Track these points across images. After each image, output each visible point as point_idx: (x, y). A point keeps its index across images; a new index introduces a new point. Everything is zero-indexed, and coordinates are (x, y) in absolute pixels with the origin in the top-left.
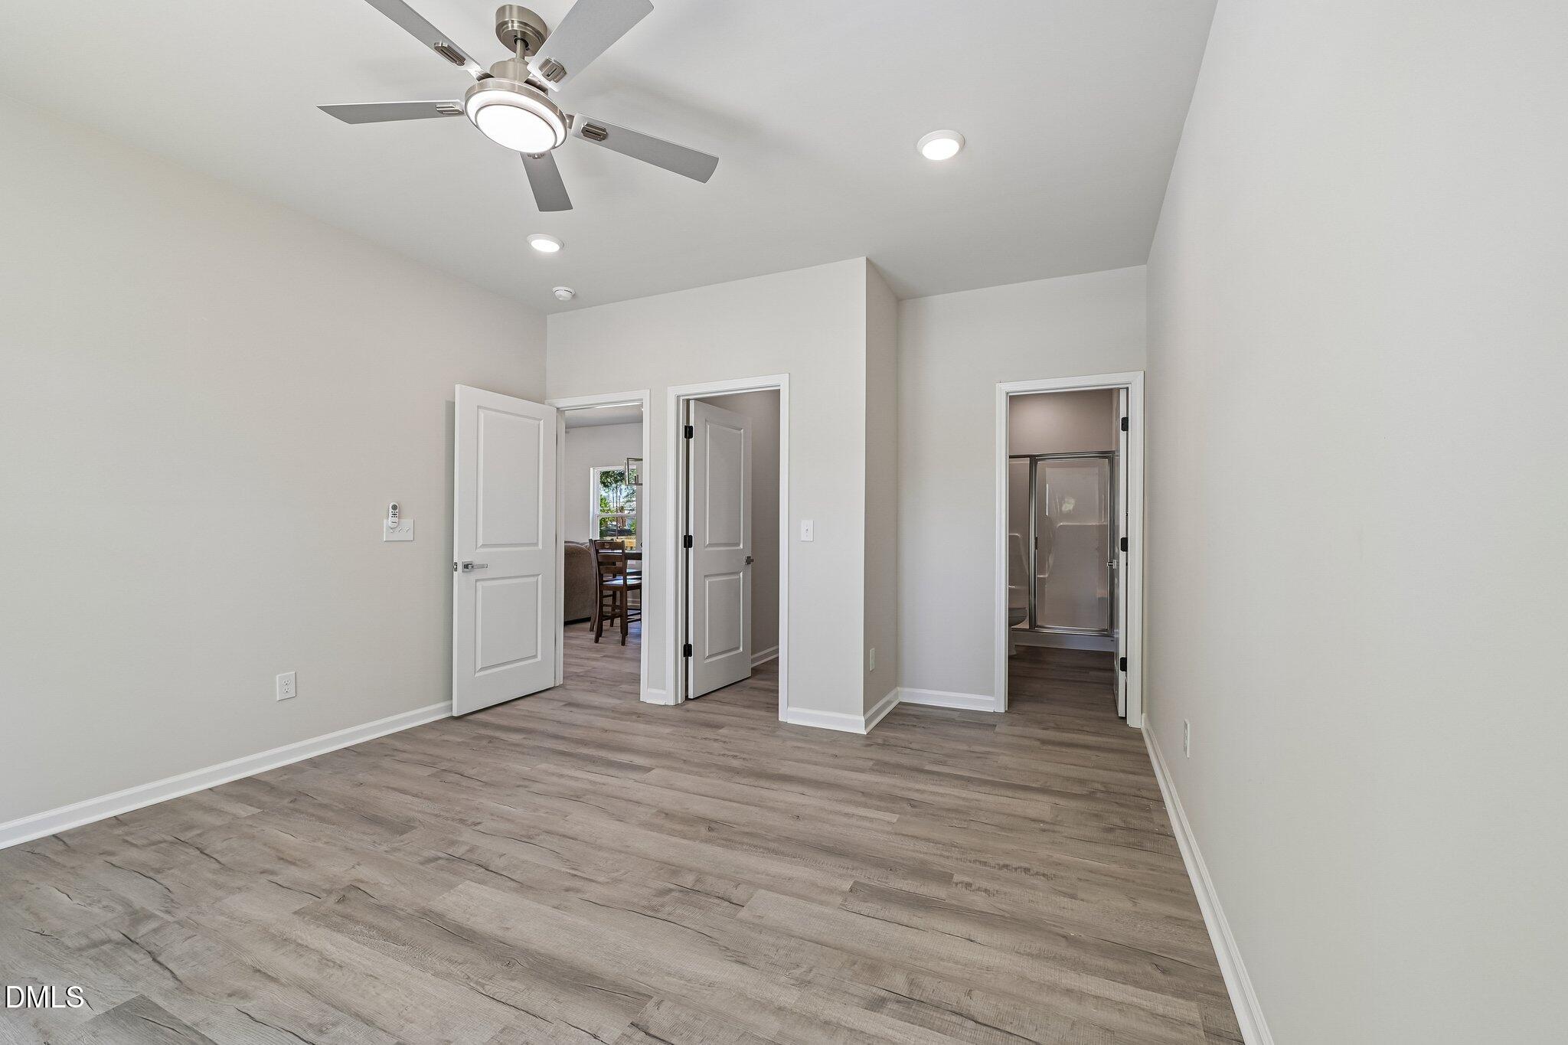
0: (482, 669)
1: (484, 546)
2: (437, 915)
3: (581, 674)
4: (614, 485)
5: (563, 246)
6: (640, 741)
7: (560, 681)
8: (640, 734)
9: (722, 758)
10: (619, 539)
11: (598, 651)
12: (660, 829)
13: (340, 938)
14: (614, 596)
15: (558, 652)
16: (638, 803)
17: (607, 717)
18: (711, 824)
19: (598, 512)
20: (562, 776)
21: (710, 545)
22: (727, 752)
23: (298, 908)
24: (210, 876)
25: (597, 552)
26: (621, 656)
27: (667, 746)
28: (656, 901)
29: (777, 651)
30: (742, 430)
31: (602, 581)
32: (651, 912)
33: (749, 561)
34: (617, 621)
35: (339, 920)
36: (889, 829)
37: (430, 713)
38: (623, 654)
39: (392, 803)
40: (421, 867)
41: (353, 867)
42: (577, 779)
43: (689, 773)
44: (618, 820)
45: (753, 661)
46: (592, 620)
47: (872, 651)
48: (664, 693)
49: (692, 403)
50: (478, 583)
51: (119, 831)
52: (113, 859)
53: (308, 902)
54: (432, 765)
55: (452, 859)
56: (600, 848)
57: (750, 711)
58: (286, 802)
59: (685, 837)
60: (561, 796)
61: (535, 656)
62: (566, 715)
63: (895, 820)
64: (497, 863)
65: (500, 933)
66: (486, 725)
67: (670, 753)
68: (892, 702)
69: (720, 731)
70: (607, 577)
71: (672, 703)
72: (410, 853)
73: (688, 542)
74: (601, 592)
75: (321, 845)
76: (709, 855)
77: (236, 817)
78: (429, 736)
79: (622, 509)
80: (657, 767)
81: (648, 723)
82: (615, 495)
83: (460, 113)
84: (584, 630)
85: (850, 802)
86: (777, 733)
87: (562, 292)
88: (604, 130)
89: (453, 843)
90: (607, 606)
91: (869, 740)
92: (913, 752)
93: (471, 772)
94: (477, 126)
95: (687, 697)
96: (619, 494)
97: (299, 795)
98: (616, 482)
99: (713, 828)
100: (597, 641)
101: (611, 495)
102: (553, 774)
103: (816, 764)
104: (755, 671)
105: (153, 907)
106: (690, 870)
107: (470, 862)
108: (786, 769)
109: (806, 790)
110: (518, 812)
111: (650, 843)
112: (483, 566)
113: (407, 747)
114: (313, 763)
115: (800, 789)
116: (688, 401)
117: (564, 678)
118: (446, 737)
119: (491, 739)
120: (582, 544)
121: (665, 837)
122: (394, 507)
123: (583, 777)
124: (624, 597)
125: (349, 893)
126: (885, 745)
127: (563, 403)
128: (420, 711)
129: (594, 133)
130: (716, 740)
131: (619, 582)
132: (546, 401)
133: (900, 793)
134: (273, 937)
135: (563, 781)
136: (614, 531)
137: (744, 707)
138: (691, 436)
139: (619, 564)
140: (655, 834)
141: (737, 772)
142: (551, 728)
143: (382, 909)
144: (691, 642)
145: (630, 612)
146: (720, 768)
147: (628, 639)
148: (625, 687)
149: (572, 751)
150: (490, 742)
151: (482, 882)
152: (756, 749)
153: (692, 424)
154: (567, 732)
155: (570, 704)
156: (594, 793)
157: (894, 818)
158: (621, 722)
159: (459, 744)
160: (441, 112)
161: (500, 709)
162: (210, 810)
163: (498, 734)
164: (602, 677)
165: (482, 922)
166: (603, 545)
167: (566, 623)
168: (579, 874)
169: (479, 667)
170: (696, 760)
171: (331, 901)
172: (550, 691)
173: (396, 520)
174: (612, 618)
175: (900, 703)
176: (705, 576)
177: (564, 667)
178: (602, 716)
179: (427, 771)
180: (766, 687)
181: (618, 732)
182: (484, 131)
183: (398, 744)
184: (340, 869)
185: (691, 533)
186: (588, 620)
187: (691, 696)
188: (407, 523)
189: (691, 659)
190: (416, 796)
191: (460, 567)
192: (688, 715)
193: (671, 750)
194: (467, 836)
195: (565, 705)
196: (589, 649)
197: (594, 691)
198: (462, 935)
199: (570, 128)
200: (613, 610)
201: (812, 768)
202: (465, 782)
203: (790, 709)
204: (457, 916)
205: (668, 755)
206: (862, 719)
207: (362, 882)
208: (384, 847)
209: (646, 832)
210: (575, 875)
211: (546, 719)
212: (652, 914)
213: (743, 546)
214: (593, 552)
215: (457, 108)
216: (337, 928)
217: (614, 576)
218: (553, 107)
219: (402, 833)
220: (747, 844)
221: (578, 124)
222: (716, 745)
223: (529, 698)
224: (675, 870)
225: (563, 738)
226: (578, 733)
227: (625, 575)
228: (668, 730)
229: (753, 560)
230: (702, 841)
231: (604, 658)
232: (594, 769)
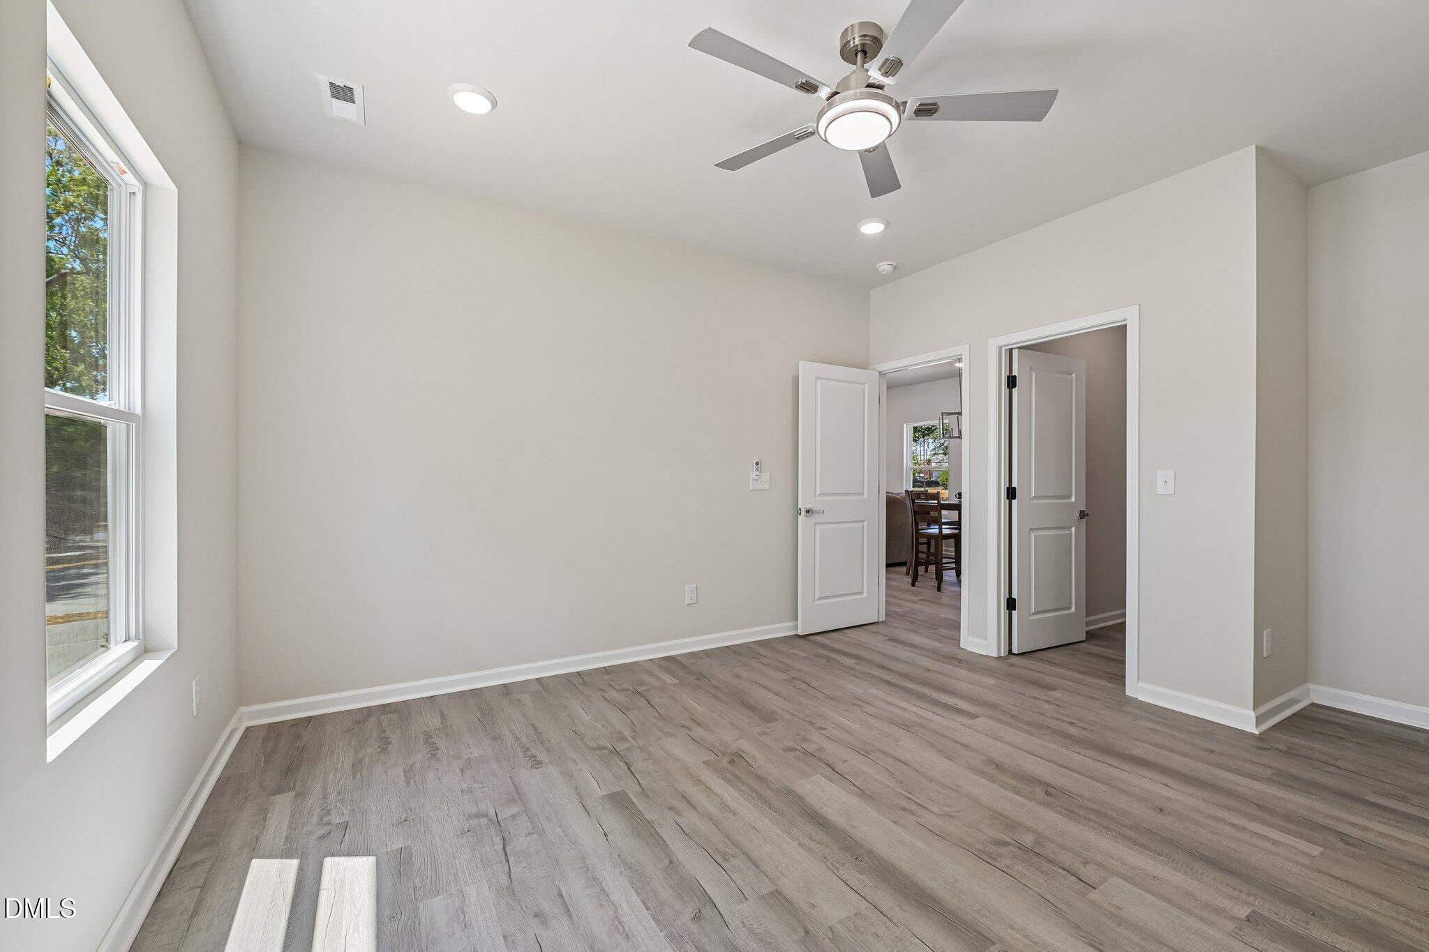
0: (820, 599)
1: (821, 495)
2: (799, 797)
3: (901, 614)
4: (921, 440)
5: (887, 224)
6: (963, 687)
7: (882, 618)
8: (962, 679)
9: (1055, 722)
10: (931, 490)
11: (915, 594)
12: (991, 778)
13: (732, 791)
14: (928, 543)
15: (880, 592)
16: (965, 746)
17: (929, 657)
18: (1050, 791)
19: (910, 465)
20: (890, 703)
21: (1035, 497)
22: (1061, 717)
23: (705, 759)
24: (654, 721)
25: (913, 502)
26: (938, 601)
27: (992, 697)
28: (993, 849)
29: (1124, 615)
30: (1074, 375)
31: (917, 529)
32: (990, 860)
33: (1083, 515)
34: (932, 568)
35: (730, 776)
36: (1307, 862)
37: (781, 630)
38: (939, 599)
39: (760, 696)
40: (784, 753)
41: (737, 739)
42: (904, 710)
43: (1018, 729)
44: (947, 758)
45: (1088, 624)
46: (908, 565)
47: (1266, 633)
48: (985, 643)
49: (1015, 353)
50: (816, 526)
51: (607, 677)
52: (605, 695)
53: (709, 757)
54: (785, 672)
55: (805, 752)
56: (932, 780)
57: (1088, 678)
58: (692, 679)
59: (1019, 793)
60: (891, 722)
61: (862, 593)
62: (889, 648)
63: (1316, 853)
64: (841, 767)
65: (848, 829)
66: (823, 646)
67: (995, 704)
68: (1300, 701)
69: (1052, 693)
70: (923, 525)
71: (994, 654)
72: (776, 739)
73: (1011, 493)
74: (917, 539)
75: (715, 716)
76: (1049, 820)
77: (665, 683)
78: (783, 648)
79: (929, 462)
80: (984, 716)
81: (970, 670)
82: (922, 448)
83: (812, 134)
84: (900, 573)
85: (1238, 812)
86: (1125, 708)
87: (885, 267)
88: (935, 104)
89: (806, 740)
90: (923, 552)
91: (1262, 743)
92: (1339, 771)
93: (814, 683)
94: (826, 141)
95: (1010, 651)
96: (926, 447)
97: (700, 676)
98: (924, 436)
99: (1051, 794)
100: (913, 585)
101: (919, 449)
102: (883, 701)
103: (1182, 754)
104: (1091, 635)
105: (627, 733)
106: (1029, 830)
107: (820, 760)
108: (1141, 750)
109: (1170, 782)
110: (855, 727)
111: (983, 790)
112: (818, 512)
113: (768, 654)
114: (708, 653)
115: (1164, 779)
116: (1011, 351)
117: (886, 614)
118: (795, 651)
119: (829, 659)
120: (898, 494)
121: (997, 788)
122: (757, 463)
123: (913, 710)
124: (938, 546)
125: (737, 757)
126: (1290, 753)
127: (885, 367)
128: (774, 626)
129: (926, 110)
130: (1047, 701)
131: (934, 530)
132: (870, 367)
133: (1322, 821)
134: (692, 776)
135: (891, 708)
136: (922, 482)
137: (1080, 672)
138: (1014, 385)
139: (932, 514)
140: (986, 782)
141: (1077, 741)
142: (879, 659)
143: (759, 778)
144: (1015, 595)
145: (944, 560)
146: (1055, 732)
147: (943, 586)
148: (943, 631)
149: (899, 683)
150: (828, 661)
151: (830, 779)
152: (1099, 721)
153: (1015, 373)
154: (893, 665)
155: (892, 640)
156: (922, 726)
157: (1316, 851)
158: (943, 665)
159: (804, 658)
160: (798, 138)
161: (834, 634)
162: (651, 674)
163: (834, 656)
164: (921, 618)
165: (831, 812)
166: (918, 495)
167: (888, 565)
168: (914, 798)
169: (817, 597)
170: (1025, 718)
171: (725, 760)
172: (874, 625)
173: (758, 473)
174: (927, 564)
175: (1313, 705)
176: (1031, 529)
177: (887, 603)
178: (921, 655)
179: (784, 676)
180: (1106, 655)
181: (941, 674)
182: (831, 143)
183: (761, 650)
184: (728, 737)
185: (1015, 484)
186: (904, 564)
187: (1015, 650)
188: (766, 475)
189: (1015, 613)
190: (776, 694)
191: (803, 512)
192: (1013, 669)
193: (997, 701)
194: (815, 736)
195: (889, 640)
196: (907, 591)
197: (914, 631)
198: (818, 820)
199: (904, 113)
200: (928, 557)
201: (1178, 758)
202: (811, 692)
203: (1140, 684)
204: (813, 801)
205: (994, 706)
206: (1252, 715)
207: (743, 751)
208: (757, 729)
209: (977, 777)
210: (910, 799)
211: (873, 650)
212: (989, 860)
213: (1076, 499)
214: (908, 502)
215: (810, 130)
216: (730, 782)
217: (929, 525)
218: (888, 100)
219: (768, 722)
220: (1095, 822)
221: (911, 107)
222: (1047, 706)
223: (856, 629)
224: (1012, 825)
225: (889, 670)
226: (903, 668)
227: (940, 524)
228: (992, 681)
229: (1087, 515)
230: (1039, 804)
231: (921, 602)
232: (920, 704)
